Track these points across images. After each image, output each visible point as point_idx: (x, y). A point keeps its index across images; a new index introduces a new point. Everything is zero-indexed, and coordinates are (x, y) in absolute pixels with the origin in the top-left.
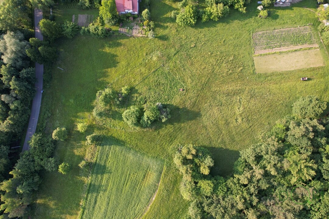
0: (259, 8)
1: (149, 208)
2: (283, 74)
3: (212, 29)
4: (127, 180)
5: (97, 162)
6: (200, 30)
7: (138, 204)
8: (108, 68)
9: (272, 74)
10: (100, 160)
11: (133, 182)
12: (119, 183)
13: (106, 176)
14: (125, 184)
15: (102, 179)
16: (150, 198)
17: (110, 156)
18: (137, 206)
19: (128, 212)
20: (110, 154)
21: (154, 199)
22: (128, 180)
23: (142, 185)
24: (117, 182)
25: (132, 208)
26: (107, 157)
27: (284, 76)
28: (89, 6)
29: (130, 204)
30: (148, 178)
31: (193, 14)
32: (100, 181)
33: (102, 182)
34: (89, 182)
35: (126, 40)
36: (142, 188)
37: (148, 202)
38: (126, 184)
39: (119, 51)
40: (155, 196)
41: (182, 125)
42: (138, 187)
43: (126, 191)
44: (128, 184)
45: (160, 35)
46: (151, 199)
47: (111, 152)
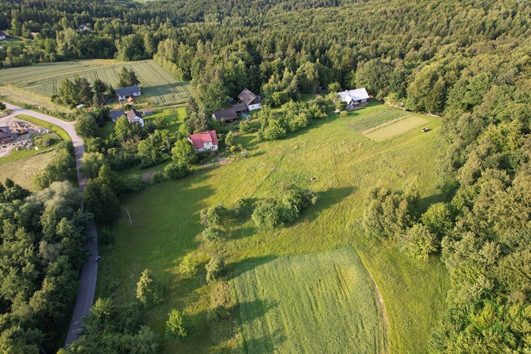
0: (337, 111)
1: (386, 318)
2: (403, 135)
3: (305, 135)
4: (312, 299)
5: (240, 301)
6: (295, 139)
7: (362, 325)
8: (202, 198)
9: (394, 138)
10: (244, 295)
11: (325, 295)
12: (302, 311)
13: (269, 316)
14: (314, 306)
15: (264, 323)
16: (375, 304)
17: (259, 282)
18: (363, 327)
19: (355, 348)
20: (258, 280)
21: (382, 301)
22: (314, 297)
23: (344, 292)
24: (296, 310)
25: (357, 336)
26: (255, 287)
27: (405, 136)
28: (156, 160)
29: (347, 333)
30: (346, 278)
31: (280, 125)
32: (262, 327)
33: (268, 327)
34: (241, 342)
35: (215, 171)
36: (348, 296)
37: (377, 311)
38: (317, 306)
39: (210, 182)
40: (380, 296)
41: (342, 203)
42: (340, 298)
43: (324, 316)
44: (319, 303)
45: (253, 154)
46: (377, 304)
47: (257, 277)
